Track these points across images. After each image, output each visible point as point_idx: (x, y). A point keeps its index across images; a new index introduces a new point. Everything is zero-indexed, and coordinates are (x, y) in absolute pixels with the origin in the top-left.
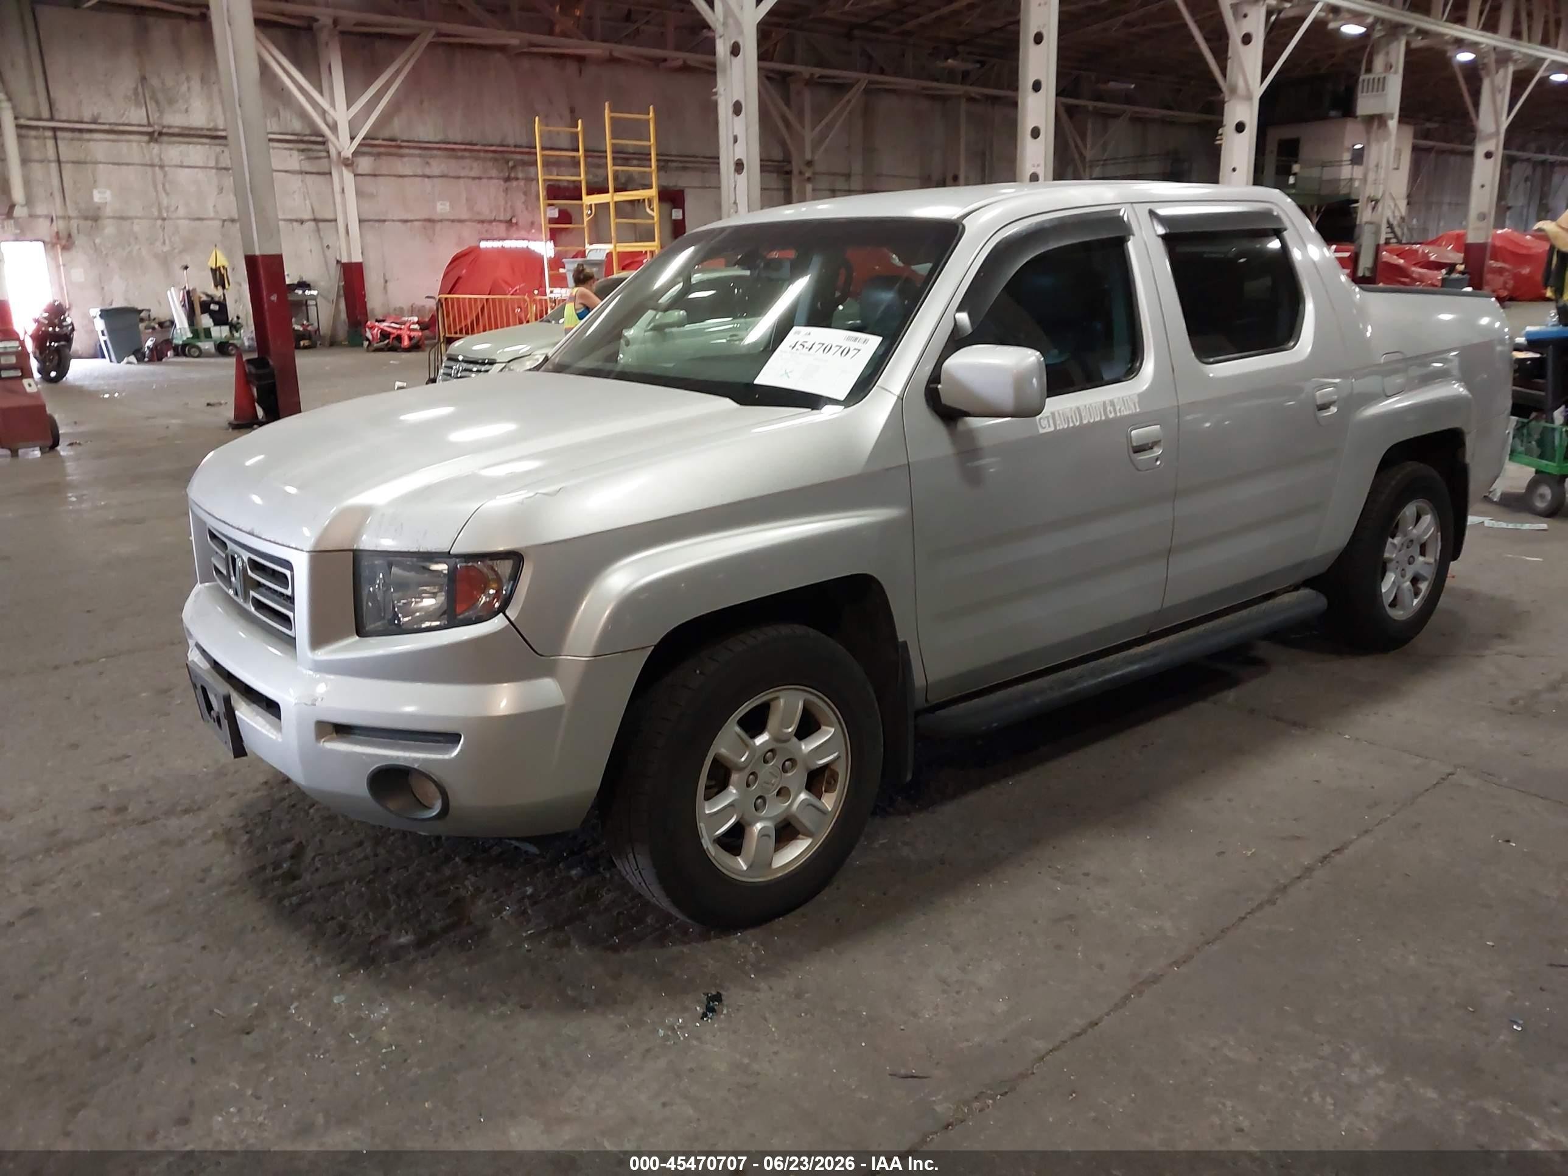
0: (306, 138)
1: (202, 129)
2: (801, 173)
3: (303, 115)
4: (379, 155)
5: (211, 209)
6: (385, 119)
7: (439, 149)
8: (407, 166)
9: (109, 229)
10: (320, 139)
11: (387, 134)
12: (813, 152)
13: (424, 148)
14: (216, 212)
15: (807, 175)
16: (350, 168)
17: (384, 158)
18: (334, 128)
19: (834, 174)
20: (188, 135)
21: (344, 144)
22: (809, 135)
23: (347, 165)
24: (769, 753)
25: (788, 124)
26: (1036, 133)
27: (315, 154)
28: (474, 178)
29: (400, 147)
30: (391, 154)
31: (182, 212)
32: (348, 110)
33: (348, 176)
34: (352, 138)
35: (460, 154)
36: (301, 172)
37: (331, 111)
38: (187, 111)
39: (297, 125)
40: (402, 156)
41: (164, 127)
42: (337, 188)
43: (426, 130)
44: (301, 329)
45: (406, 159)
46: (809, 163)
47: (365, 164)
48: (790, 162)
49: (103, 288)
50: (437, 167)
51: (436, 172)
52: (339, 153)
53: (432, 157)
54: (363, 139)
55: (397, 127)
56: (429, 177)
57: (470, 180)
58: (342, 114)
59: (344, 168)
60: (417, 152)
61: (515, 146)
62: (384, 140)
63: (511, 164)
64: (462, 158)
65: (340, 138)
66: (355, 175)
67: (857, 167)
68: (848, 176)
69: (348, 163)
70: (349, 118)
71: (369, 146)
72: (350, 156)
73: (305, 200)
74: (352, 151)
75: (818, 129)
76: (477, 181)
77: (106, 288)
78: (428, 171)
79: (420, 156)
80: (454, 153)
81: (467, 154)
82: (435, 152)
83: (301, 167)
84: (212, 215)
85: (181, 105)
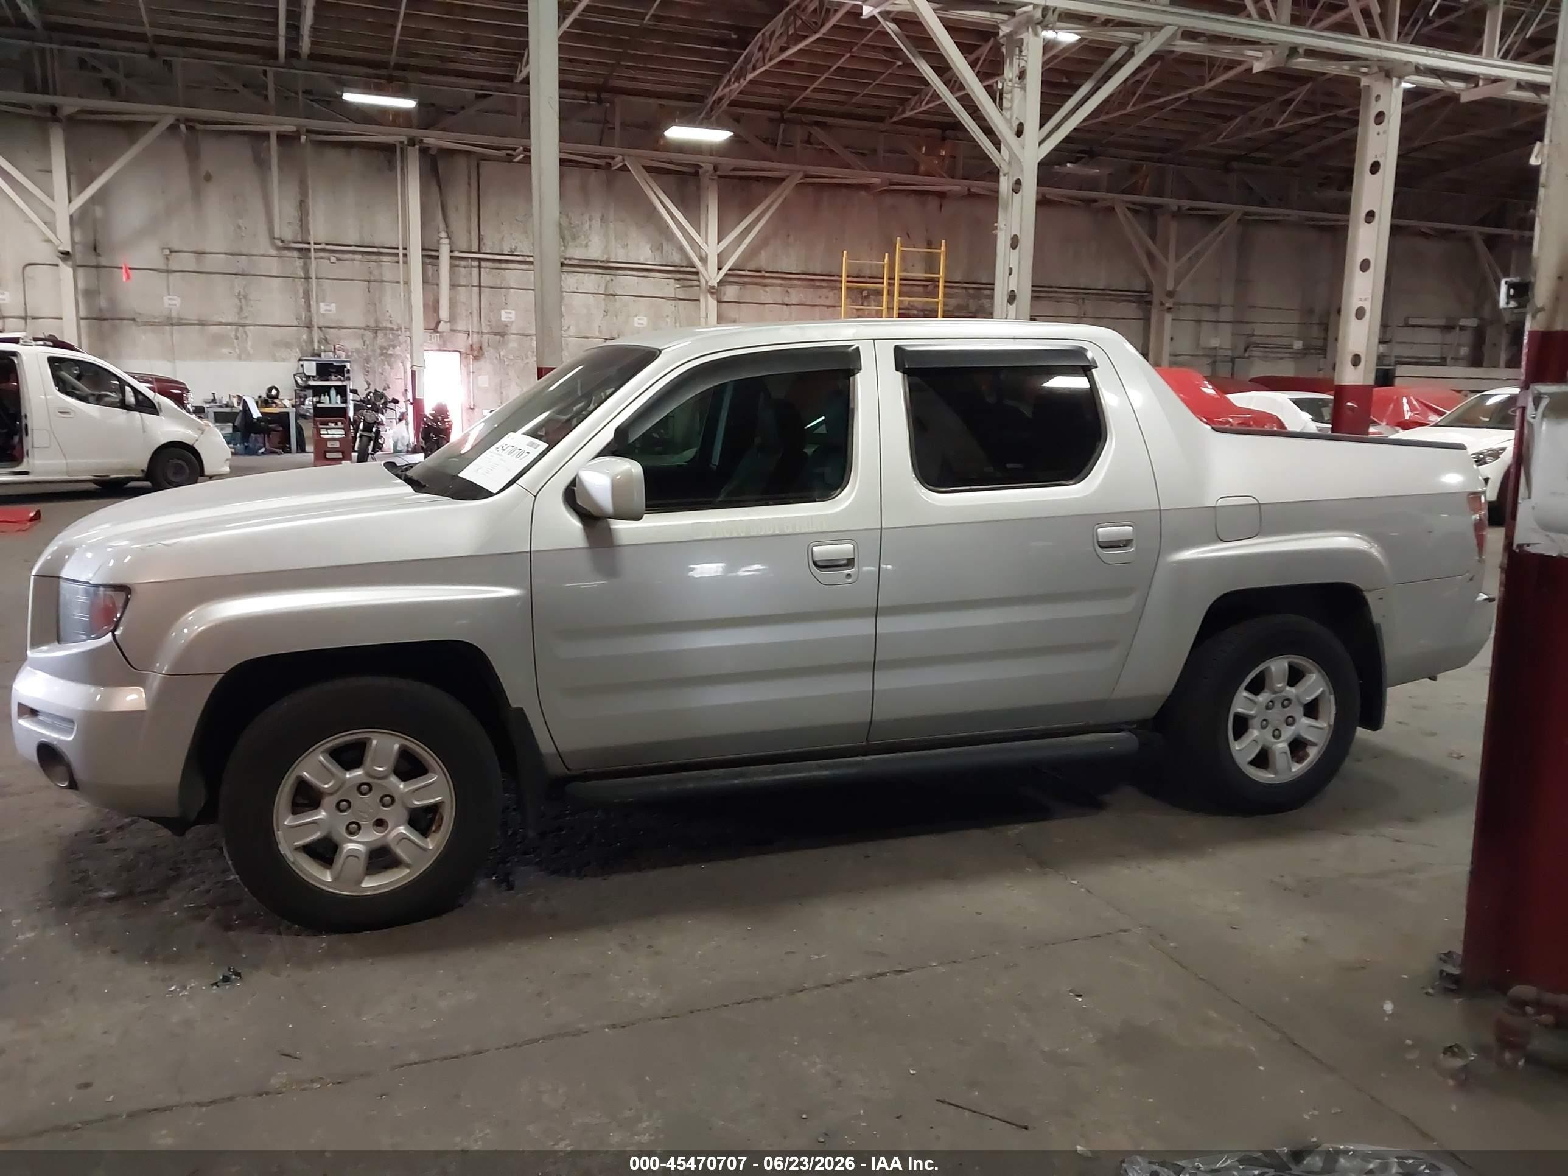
0: (682, 269)
1: (596, 261)
2: (1162, 304)
3: (681, 249)
4: (745, 284)
5: (597, 329)
6: (753, 251)
7: (799, 279)
8: (766, 294)
9: (513, 343)
10: (694, 270)
11: (752, 265)
12: (1177, 282)
13: (786, 278)
14: (600, 332)
15: (1168, 305)
16: (715, 296)
17: (749, 286)
18: (704, 260)
19: (1200, 305)
20: (585, 266)
21: (712, 275)
22: (1172, 266)
23: (712, 293)
24: (365, 786)
25: (1151, 257)
26: (1365, 265)
27: (690, 283)
28: (828, 307)
29: (764, 277)
30: (756, 284)
31: (572, 331)
32: (718, 243)
33: (712, 303)
34: (719, 269)
35: (818, 284)
36: (676, 299)
37: (704, 246)
38: (586, 246)
39: (676, 258)
40: (765, 285)
41: (566, 259)
42: (703, 314)
43: (789, 261)
44: (658, 437)
45: (768, 289)
46: (1170, 294)
47: (731, 292)
48: (1151, 292)
49: (502, 393)
50: (795, 296)
51: (794, 299)
52: (707, 282)
53: (791, 286)
54: (729, 270)
55: (763, 260)
56: (787, 305)
57: (825, 308)
58: (712, 248)
59: (709, 295)
60: (779, 281)
61: (870, 277)
62: (749, 271)
63: (865, 293)
64: (818, 287)
65: (709, 270)
66: (718, 302)
67: (1228, 297)
68: (1216, 307)
69: (712, 291)
70: (719, 251)
71: (734, 276)
72: (716, 285)
73: (675, 323)
74: (718, 281)
75: (1184, 259)
76: (831, 309)
77: (504, 394)
78: (787, 300)
79: (781, 285)
80: (812, 283)
81: (824, 284)
82: (795, 282)
83: (675, 294)
84: (597, 334)
85: (582, 240)
